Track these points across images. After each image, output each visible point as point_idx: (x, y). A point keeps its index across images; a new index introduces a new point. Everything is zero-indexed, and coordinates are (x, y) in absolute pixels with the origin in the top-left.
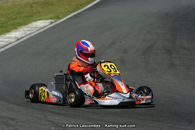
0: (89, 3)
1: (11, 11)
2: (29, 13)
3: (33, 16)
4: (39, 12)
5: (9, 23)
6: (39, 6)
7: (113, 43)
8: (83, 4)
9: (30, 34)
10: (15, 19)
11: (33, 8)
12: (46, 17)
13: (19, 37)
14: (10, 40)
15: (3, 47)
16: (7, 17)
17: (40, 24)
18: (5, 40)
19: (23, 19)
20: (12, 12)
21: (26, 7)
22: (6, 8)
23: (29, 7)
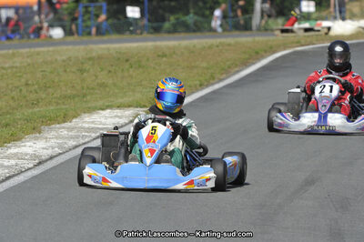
0: (246, 64)
1: (23, 80)
3: (85, 95)
4: (103, 85)
5: (18, 115)
6: (102, 70)
8: (229, 67)
9: (76, 147)
10: (35, 103)
11: (85, 74)
12: (120, 100)
13: (46, 154)
14: (20, 162)
16: (13, 98)
17: (103, 120)
18: (6, 164)
19: (58, 104)
21: (65, 71)
22: (9, 71)
23: (73, 70)
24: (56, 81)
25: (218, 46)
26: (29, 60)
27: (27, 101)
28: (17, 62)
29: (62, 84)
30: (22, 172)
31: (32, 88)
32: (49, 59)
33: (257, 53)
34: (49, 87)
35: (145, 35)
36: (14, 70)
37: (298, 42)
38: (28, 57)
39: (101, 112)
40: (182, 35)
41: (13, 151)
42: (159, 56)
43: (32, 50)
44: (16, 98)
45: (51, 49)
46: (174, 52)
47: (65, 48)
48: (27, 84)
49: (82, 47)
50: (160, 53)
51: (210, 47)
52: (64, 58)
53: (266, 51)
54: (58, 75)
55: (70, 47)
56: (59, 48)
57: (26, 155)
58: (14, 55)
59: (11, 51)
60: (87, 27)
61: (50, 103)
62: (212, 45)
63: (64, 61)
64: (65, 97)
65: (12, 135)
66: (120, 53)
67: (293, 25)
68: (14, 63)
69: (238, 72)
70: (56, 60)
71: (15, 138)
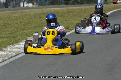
1: (19, 21)
3: (42, 26)
5: (18, 33)
10: (24, 29)
11: (42, 19)
14: (19, 50)
15: (12, 57)
16: (15, 27)
18: (14, 51)
19: (32, 29)
21: (35, 18)
22: (14, 18)
23: (37, 17)
24: (31, 21)
25: (90, 9)
26: (21, 14)
27: (21, 28)
28: (16, 15)
29: (33, 22)
30: (20, 54)
31: (22, 24)
32: (28, 14)
33: (105, 11)
34: (29, 23)
35: (63, 5)
36: (16, 17)
37: (119, 7)
38: (20, 13)
40: (77, 5)
41: (16, 46)
42: (69, 12)
43: (22, 11)
44: (17, 27)
45: (29, 10)
46: (74, 11)
47: (34, 10)
48: (21, 23)
49: (40, 9)
50: (69, 11)
51: (88, 9)
52: (34, 13)
53: (108, 10)
54: (32, 19)
55: (36, 10)
56: (32, 10)
57: (21, 47)
58: (15, 12)
59: (14, 11)
60: (42, 3)
61: (29, 29)
62: (88, 8)
63: (34, 14)
64: (35, 27)
65: (16, 40)
66: (54, 11)
67: (117, 1)
68: (15, 15)
70: (31, 14)
71: (17, 42)
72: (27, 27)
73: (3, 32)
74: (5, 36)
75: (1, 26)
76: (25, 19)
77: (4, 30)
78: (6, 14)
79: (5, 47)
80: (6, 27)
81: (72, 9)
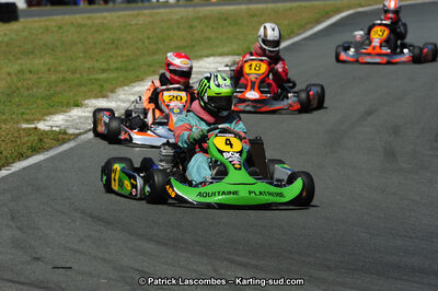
0: (318, 22)
1: (146, 35)
2: (184, 40)
3: (193, 46)
4: (208, 39)
5: (141, 61)
6: (207, 26)
7: (369, 113)
8: (306, 24)
10: (154, 54)
11: (194, 31)
12: (220, 50)
16: (137, 48)
20: (149, 38)
21: (178, 27)
23: (185, 26)
24: (171, 35)
25: (296, 8)
26: (150, 19)
27: (148, 51)
28: (141, 20)
29: (176, 37)
31: (152, 41)
32: (166, 18)
33: (327, 13)
34: (166, 40)
36: (138, 26)
37: (359, 4)
39: (206, 59)
41: (137, 89)
42: (251, 16)
43: (153, 11)
44: (140, 48)
45: (168, 10)
46: (263, 13)
47: (178, 9)
49: (191, 9)
50: (252, 14)
51: (291, 9)
52: (178, 17)
53: (334, 11)
54: (173, 30)
55: (183, 9)
56: (174, 10)
58: (138, 15)
59: (136, 12)
62: (292, 7)
63: (177, 20)
66: (221, 13)
68: (138, 21)
69: (312, 28)
70: (172, 19)
71: (139, 79)
72: (161, 46)
73: (111, 57)
74: (115, 66)
75: (109, 44)
76: (158, 30)
77: (111, 53)
78: (119, 17)
79: (113, 91)
80: (117, 48)
81: (258, 9)
